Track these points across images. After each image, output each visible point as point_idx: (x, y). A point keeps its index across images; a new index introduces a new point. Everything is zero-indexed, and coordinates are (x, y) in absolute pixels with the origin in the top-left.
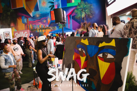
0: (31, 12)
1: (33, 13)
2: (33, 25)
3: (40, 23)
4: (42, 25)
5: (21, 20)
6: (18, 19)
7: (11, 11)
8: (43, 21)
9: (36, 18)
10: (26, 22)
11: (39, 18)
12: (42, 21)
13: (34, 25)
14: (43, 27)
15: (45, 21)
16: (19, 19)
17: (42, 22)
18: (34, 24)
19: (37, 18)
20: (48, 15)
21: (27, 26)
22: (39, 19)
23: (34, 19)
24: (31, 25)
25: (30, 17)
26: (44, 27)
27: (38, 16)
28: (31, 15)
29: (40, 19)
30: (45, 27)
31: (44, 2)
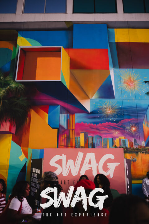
0: (87, 97)
1: (92, 101)
2: (90, 136)
3: (116, 133)
4: (122, 138)
5: (47, 116)
6: (33, 112)
7: (14, 85)
8: (128, 127)
9: (104, 117)
10: (65, 126)
11: (114, 117)
12: (124, 128)
13: (95, 136)
14: (128, 145)
15: (134, 129)
16: (37, 112)
17: (122, 130)
18: (94, 133)
19: (107, 116)
20: (144, 114)
21: (68, 138)
22: (112, 121)
23: (95, 118)
24: (82, 136)
25: (83, 110)
26: (131, 145)
27: (109, 112)
28: (87, 105)
29: (117, 122)
30: (135, 147)
31: (130, 79)
